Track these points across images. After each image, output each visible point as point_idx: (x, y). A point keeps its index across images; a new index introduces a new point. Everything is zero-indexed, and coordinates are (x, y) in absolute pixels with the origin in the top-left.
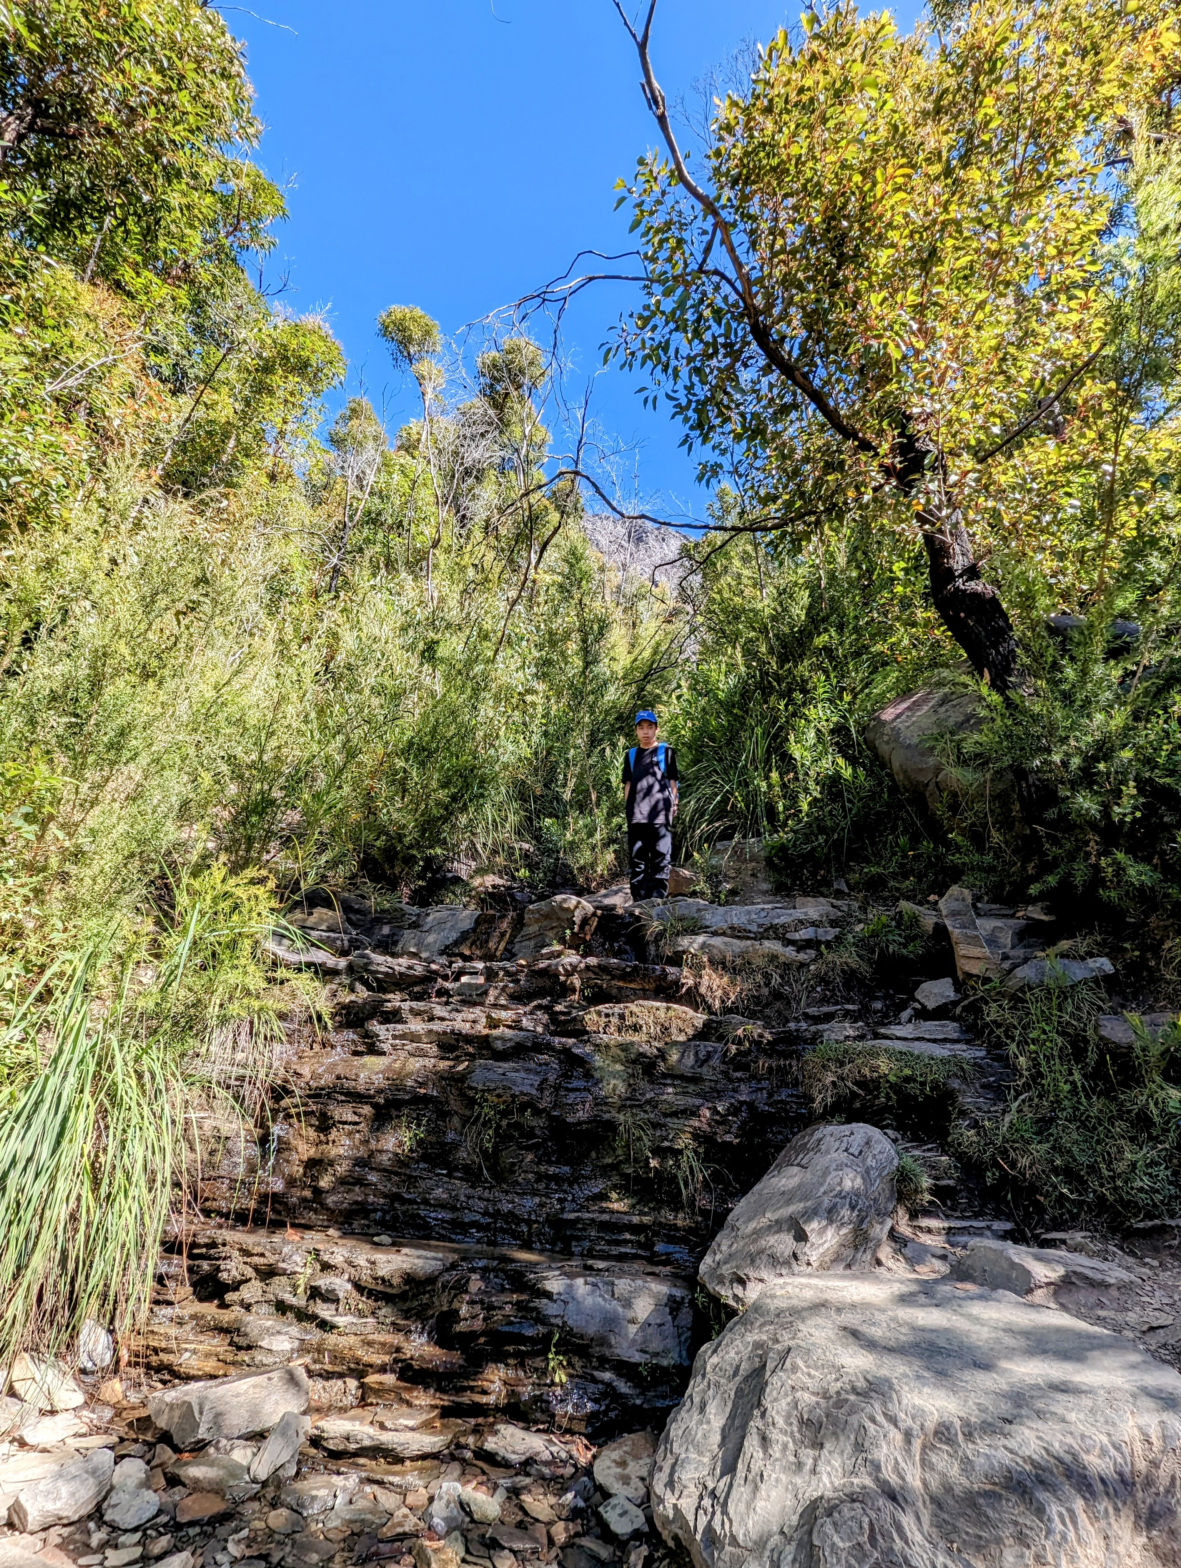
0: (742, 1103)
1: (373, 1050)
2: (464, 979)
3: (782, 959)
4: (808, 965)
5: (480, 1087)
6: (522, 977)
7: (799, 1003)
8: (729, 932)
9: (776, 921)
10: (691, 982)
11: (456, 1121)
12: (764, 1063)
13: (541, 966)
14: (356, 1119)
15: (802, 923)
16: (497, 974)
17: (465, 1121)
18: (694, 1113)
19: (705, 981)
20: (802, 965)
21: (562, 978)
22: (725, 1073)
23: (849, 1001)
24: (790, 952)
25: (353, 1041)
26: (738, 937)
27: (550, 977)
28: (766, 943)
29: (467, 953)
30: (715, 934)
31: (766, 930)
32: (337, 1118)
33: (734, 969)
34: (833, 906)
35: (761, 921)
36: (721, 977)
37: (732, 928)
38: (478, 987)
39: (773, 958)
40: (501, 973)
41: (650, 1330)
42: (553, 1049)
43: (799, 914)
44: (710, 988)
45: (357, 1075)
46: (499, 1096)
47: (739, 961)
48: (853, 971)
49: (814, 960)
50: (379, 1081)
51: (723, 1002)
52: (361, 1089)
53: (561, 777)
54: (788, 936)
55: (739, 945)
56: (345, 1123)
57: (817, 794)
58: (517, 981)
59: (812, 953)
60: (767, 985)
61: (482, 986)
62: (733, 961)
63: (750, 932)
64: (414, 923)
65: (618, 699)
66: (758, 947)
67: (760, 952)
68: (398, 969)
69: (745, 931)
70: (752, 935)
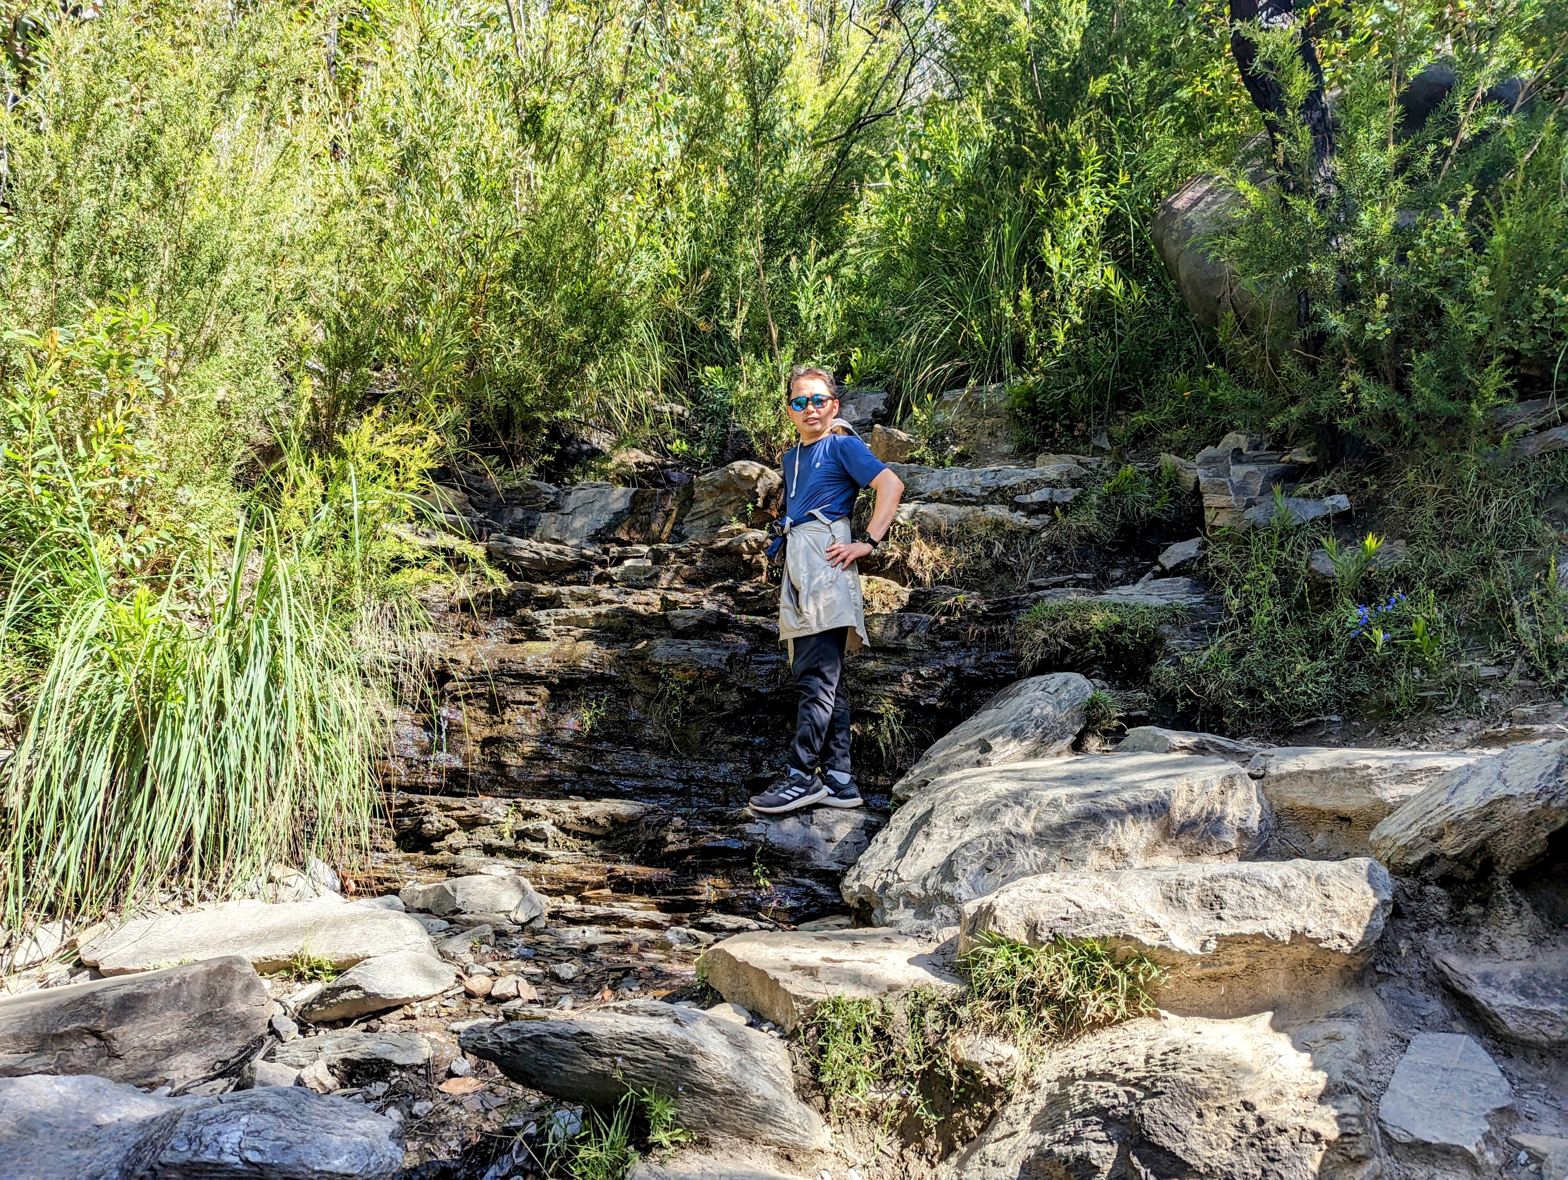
0: (948, 669)
1: (533, 636)
2: (627, 563)
3: (1009, 527)
4: (1040, 532)
5: (664, 662)
6: (697, 556)
7: (1025, 575)
8: (945, 497)
9: (1005, 483)
10: (897, 554)
11: (638, 699)
12: (973, 629)
13: (720, 544)
14: (531, 698)
15: (1034, 484)
16: (667, 556)
17: (648, 699)
18: (895, 678)
19: (914, 554)
20: (1033, 532)
21: (746, 557)
22: (932, 643)
23: (1083, 569)
24: (1019, 519)
25: (509, 629)
26: (957, 503)
27: (731, 555)
28: (990, 508)
29: (625, 538)
30: (929, 500)
31: (991, 493)
32: (510, 698)
33: (950, 540)
34: (1079, 463)
35: (984, 483)
36: (933, 548)
37: (949, 492)
38: (645, 570)
39: (998, 525)
40: (672, 556)
41: (847, 847)
42: (740, 627)
43: (1033, 474)
44: (920, 561)
45: (524, 659)
46: (684, 670)
47: (955, 530)
48: (1091, 538)
49: (1047, 526)
50: (548, 664)
51: (936, 576)
52: (531, 669)
53: (727, 304)
54: (1017, 499)
55: (955, 512)
56: (520, 703)
57: (1077, 320)
58: (692, 562)
59: (1045, 518)
60: (988, 556)
61: (650, 569)
62: (949, 531)
63: (971, 495)
64: (552, 503)
65: (805, 171)
66: (980, 513)
67: (982, 519)
68: (544, 553)
69: (965, 494)
70: (973, 500)
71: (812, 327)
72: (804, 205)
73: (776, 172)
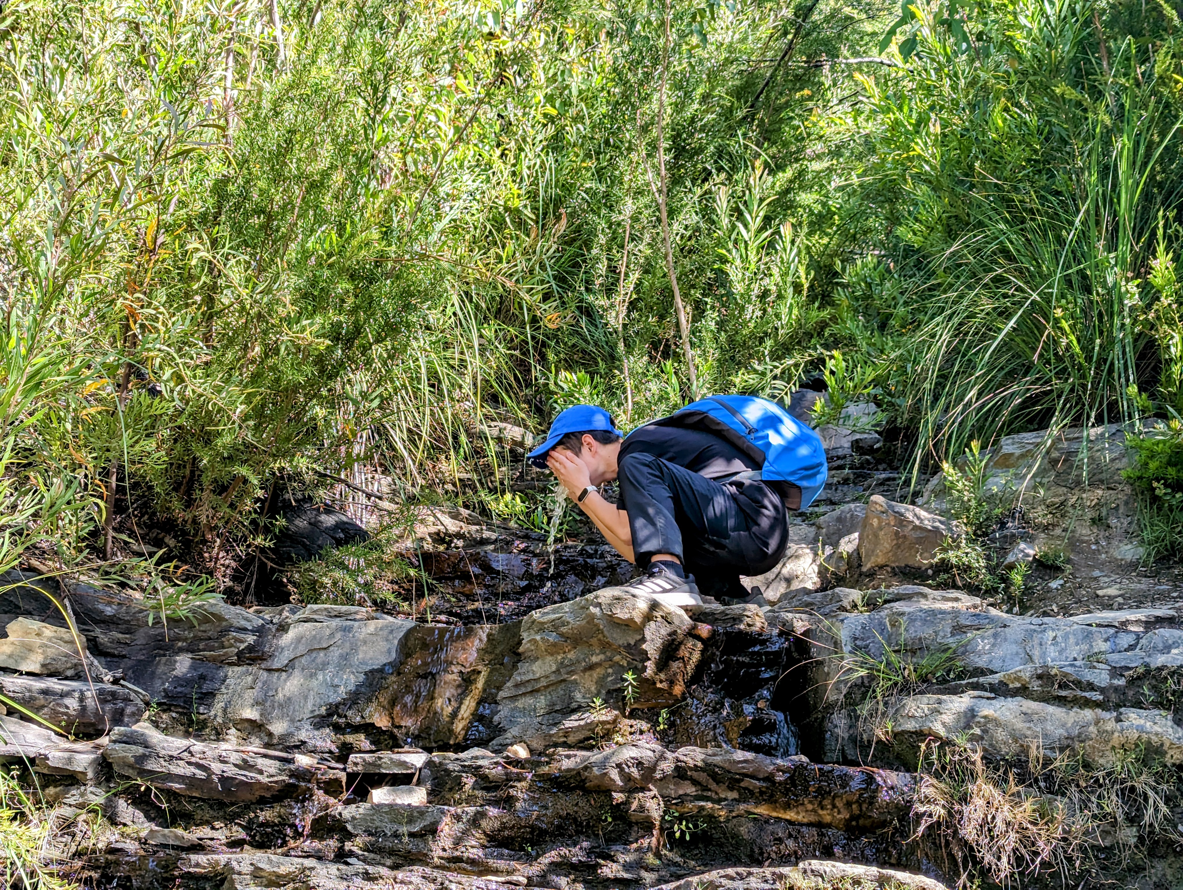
2: (379, 795)
3: (1173, 758)
6: (520, 791)
8: (1035, 686)
9: (1160, 660)
10: (939, 811)
13: (566, 764)
16: (459, 785)
19: (975, 809)
21: (619, 797)
26: (1061, 701)
27: (587, 792)
28: (1133, 716)
30: (999, 690)
31: (1133, 682)
33: (1049, 780)
36: (1016, 800)
37: (1045, 677)
38: (413, 814)
39: (1149, 753)
40: (469, 781)
47: (1060, 761)
55: (1061, 720)
58: (508, 802)
60: (1132, 820)
61: (421, 812)
62: (1048, 762)
63: (1091, 687)
64: (251, 648)
65: (743, 40)
66: (1111, 725)
67: (1116, 739)
68: (216, 767)
69: (1078, 684)
70: (1097, 696)
71: (753, 312)
72: (739, 93)
73: (695, 40)
